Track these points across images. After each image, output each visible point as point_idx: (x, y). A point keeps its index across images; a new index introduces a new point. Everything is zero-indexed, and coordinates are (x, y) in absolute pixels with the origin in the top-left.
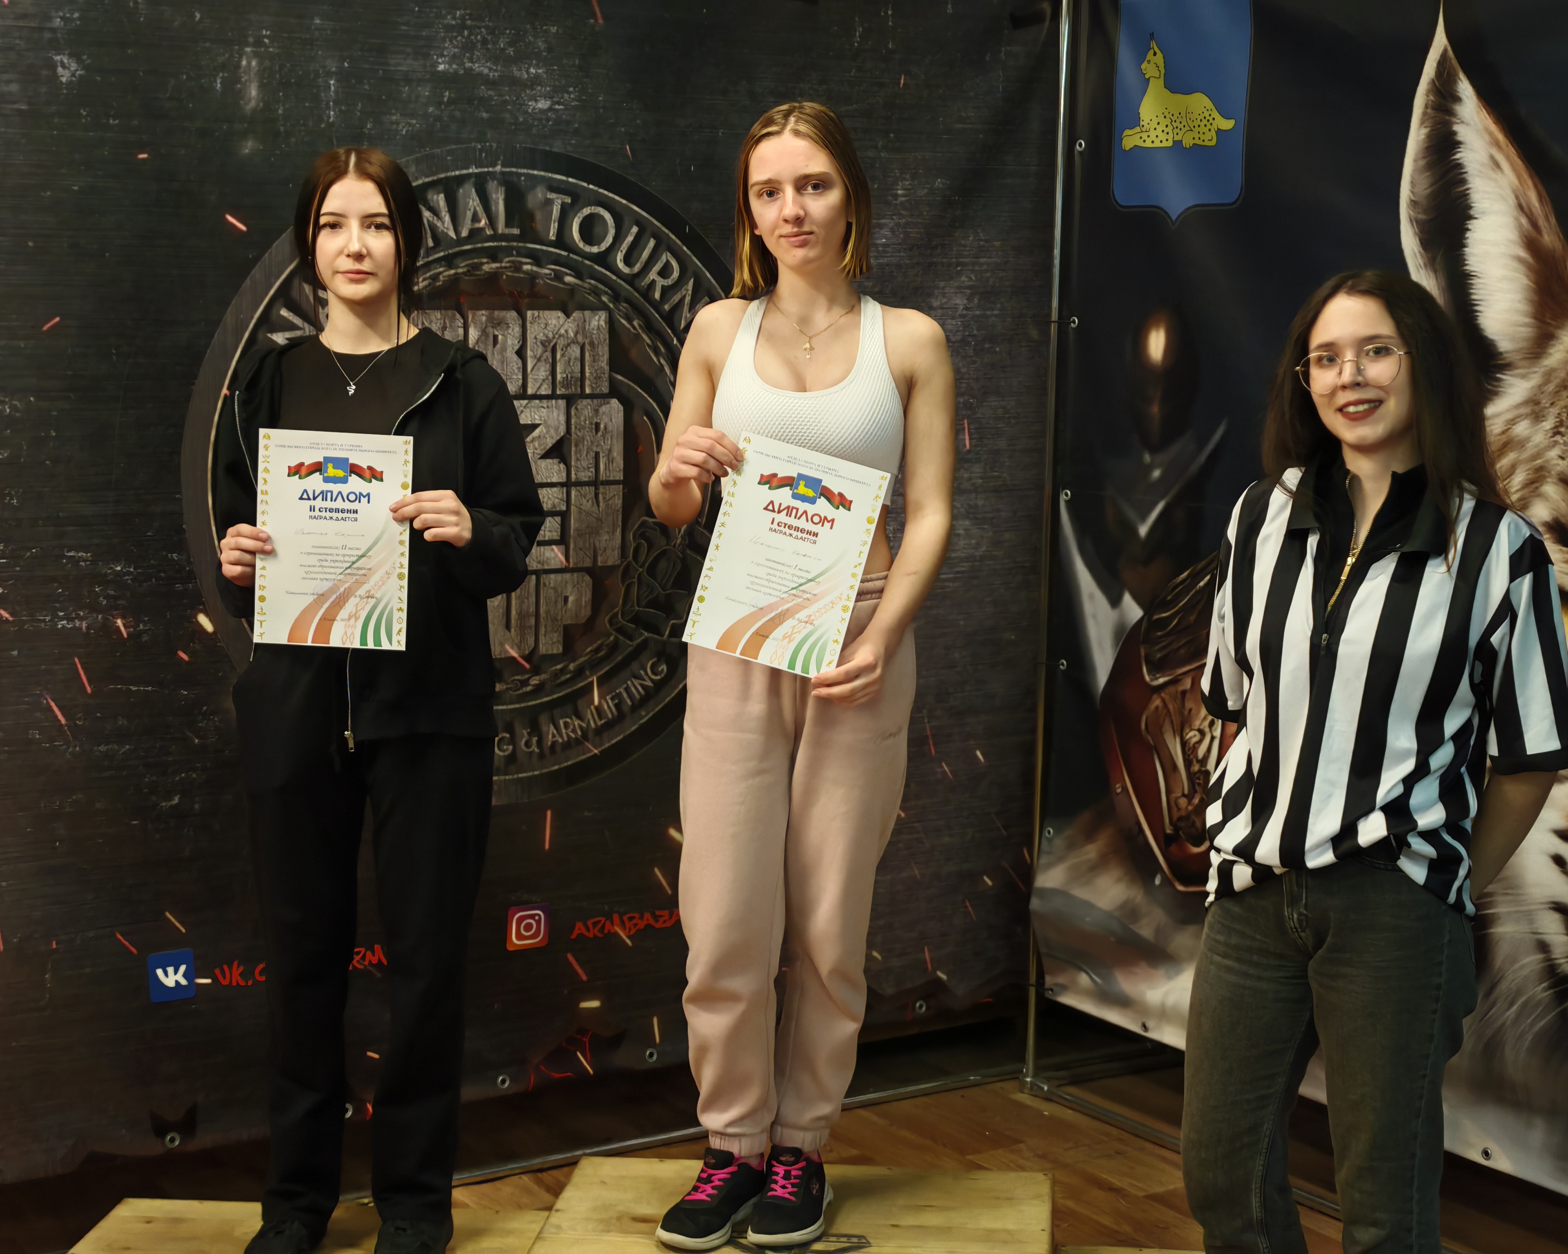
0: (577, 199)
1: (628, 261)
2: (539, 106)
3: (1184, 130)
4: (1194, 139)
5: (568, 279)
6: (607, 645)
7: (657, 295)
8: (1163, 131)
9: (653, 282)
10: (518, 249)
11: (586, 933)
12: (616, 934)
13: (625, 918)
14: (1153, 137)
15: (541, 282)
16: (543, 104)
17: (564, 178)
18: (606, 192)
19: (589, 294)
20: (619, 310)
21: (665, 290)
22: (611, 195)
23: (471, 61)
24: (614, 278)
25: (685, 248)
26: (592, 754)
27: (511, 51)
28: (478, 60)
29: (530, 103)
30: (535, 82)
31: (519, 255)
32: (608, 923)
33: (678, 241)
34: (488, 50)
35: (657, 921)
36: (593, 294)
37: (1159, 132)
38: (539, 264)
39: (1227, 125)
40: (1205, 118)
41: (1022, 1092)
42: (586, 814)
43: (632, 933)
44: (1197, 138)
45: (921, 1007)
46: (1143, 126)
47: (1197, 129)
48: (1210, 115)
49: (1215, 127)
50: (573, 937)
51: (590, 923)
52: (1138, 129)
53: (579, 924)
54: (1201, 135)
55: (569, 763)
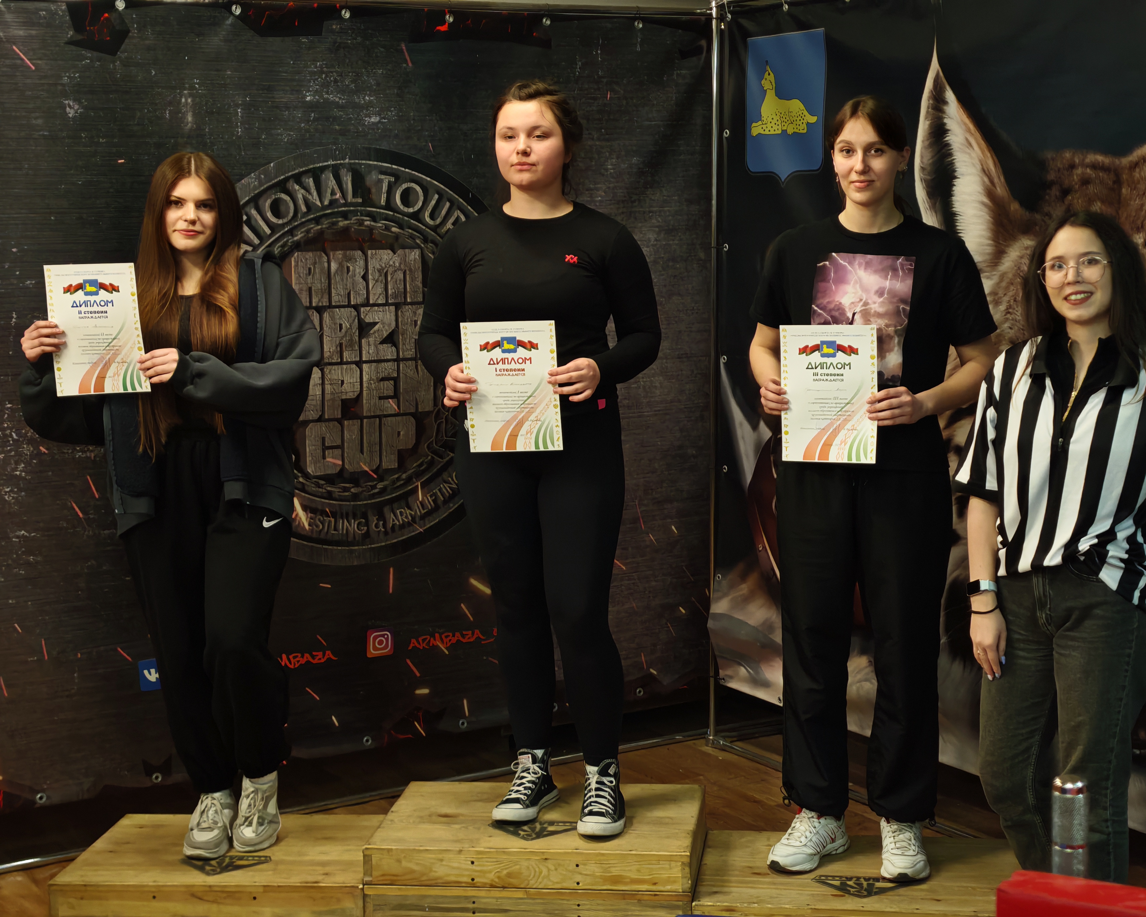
0: (398, 178)
1: (432, 216)
2: (372, 120)
3: (788, 123)
5: (394, 229)
6: (426, 462)
8: (775, 124)
9: (449, 229)
10: (361, 212)
11: (418, 646)
12: (437, 646)
13: (443, 636)
14: (769, 128)
15: (377, 232)
16: (374, 119)
17: (390, 165)
18: (417, 174)
19: (408, 238)
20: (427, 248)
22: (420, 175)
23: (327, 93)
24: (424, 228)
25: (469, 208)
26: (419, 531)
27: (353, 86)
28: (332, 93)
29: (366, 119)
30: (369, 104)
31: (362, 215)
32: (432, 639)
33: (464, 203)
34: (338, 86)
35: (464, 638)
36: (410, 239)
37: (773, 124)
38: (375, 221)
39: (813, 119)
40: (800, 115)
41: (707, 746)
42: (416, 569)
43: (448, 645)
44: (795, 128)
45: (640, 692)
46: (763, 121)
47: (795, 123)
48: (802, 113)
49: (805, 121)
50: (410, 648)
51: (420, 639)
52: (760, 122)
53: (414, 640)
54: (798, 126)
55: (404, 538)
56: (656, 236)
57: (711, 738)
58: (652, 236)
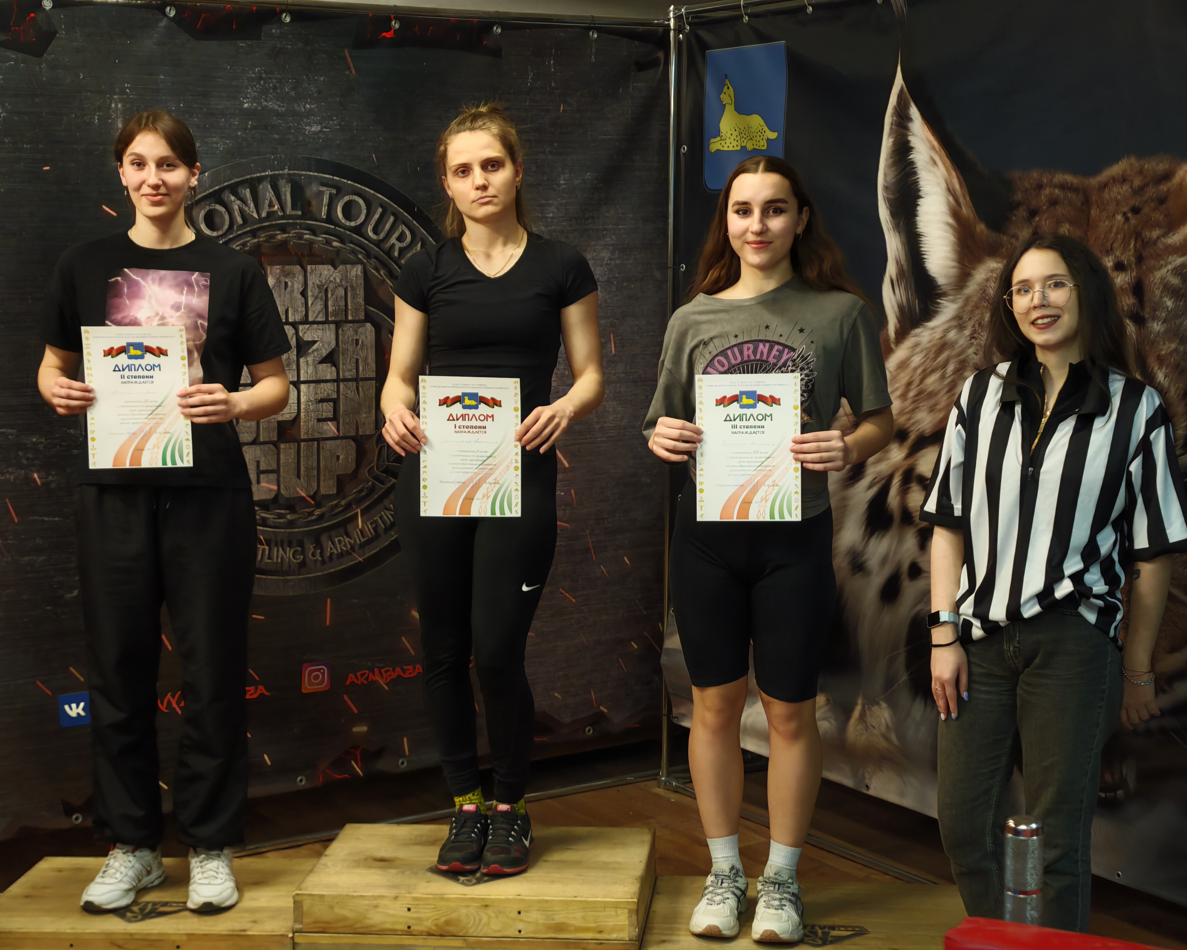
0: (340, 190)
1: (375, 231)
2: (313, 129)
3: (747, 139)
4: (753, 145)
5: (335, 244)
6: (366, 488)
7: (396, 254)
8: (734, 140)
9: (393, 245)
10: (300, 224)
11: (356, 681)
12: (377, 681)
13: (383, 671)
14: (728, 144)
15: (317, 246)
16: (316, 128)
17: (331, 177)
18: (359, 186)
19: (350, 254)
20: (370, 263)
21: (402, 251)
22: (363, 188)
23: (266, 101)
24: (367, 242)
25: (414, 222)
26: (357, 561)
27: (293, 93)
28: (271, 100)
29: (307, 128)
30: (310, 113)
31: (301, 228)
32: (371, 674)
33: (409, 217)
34: (277, 93)
35: (405, 673)
36: (352, 254)
37: (732, 139)
38: (315, 234)
39: (773, 135)
40: (759, 131)
41: (659, 787)
42: (354, 601)
43: (388, 681)
44: (755, 145)
45: (589, 730)
46: (722, 136)
47: (754, 139)
48: (762, 129)
49: (765, 138)
50: (348, 683)
51: (358, 674)
52: (718, 138)
53: (351, 675)
54: (758, 143)
55: (343, 567)
56: (610, 255)
57: (663, 779)
58: (605, 255)
